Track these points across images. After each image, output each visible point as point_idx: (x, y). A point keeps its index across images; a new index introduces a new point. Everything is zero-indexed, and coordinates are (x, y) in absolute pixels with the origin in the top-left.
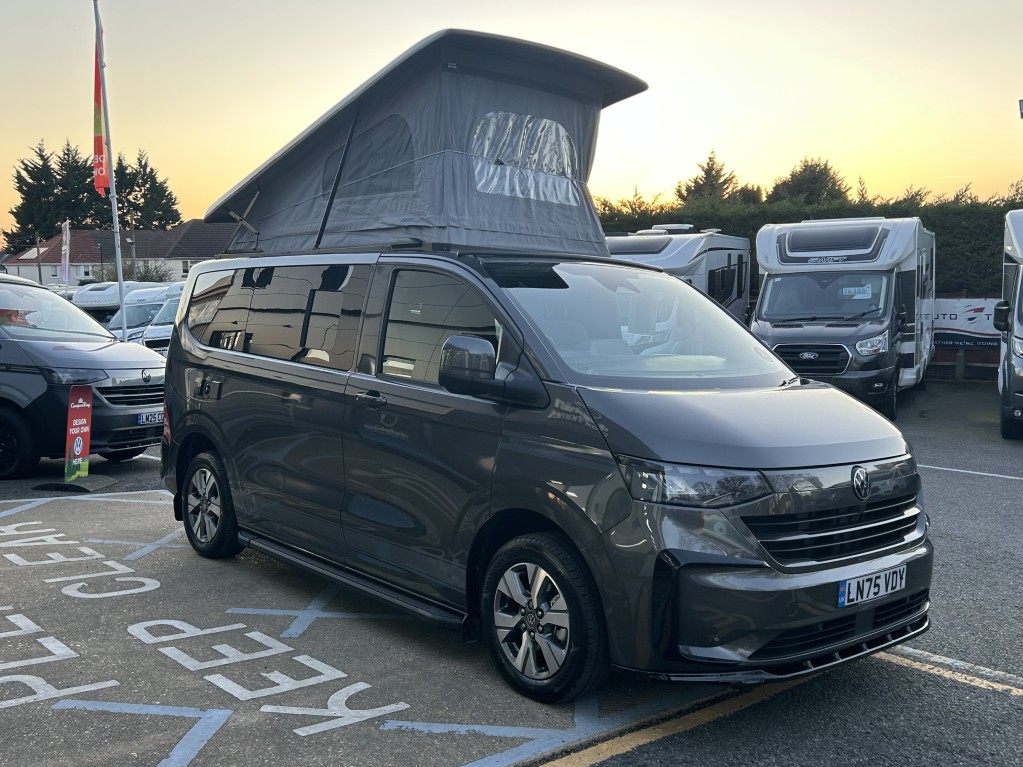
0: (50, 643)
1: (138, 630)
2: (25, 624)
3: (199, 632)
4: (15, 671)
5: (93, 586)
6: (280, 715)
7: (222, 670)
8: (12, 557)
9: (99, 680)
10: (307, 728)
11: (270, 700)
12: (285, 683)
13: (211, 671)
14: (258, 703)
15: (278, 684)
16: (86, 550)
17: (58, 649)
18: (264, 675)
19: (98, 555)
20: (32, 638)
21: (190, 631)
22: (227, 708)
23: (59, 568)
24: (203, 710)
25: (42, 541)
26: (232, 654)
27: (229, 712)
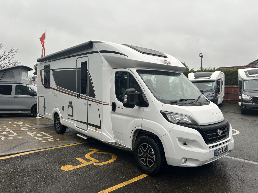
0: (14, 134)
1: (28, 133)
2: (12, 132)
3: (36, 133)
4: (9, 136)
5: (25, 128)
7: (37, 137)
8: (14, 125)
11: (41, 139)
12: (44, 137)
13: (35, 137)
14: (39, 139)
16: (26, 125)
17: (15, 134)
18: (42, 137)
19: (28, 125)
20: (13, 134)
21: (35, 133)
23: (21, 127)
25: (20, 124)
26: (39, 135)
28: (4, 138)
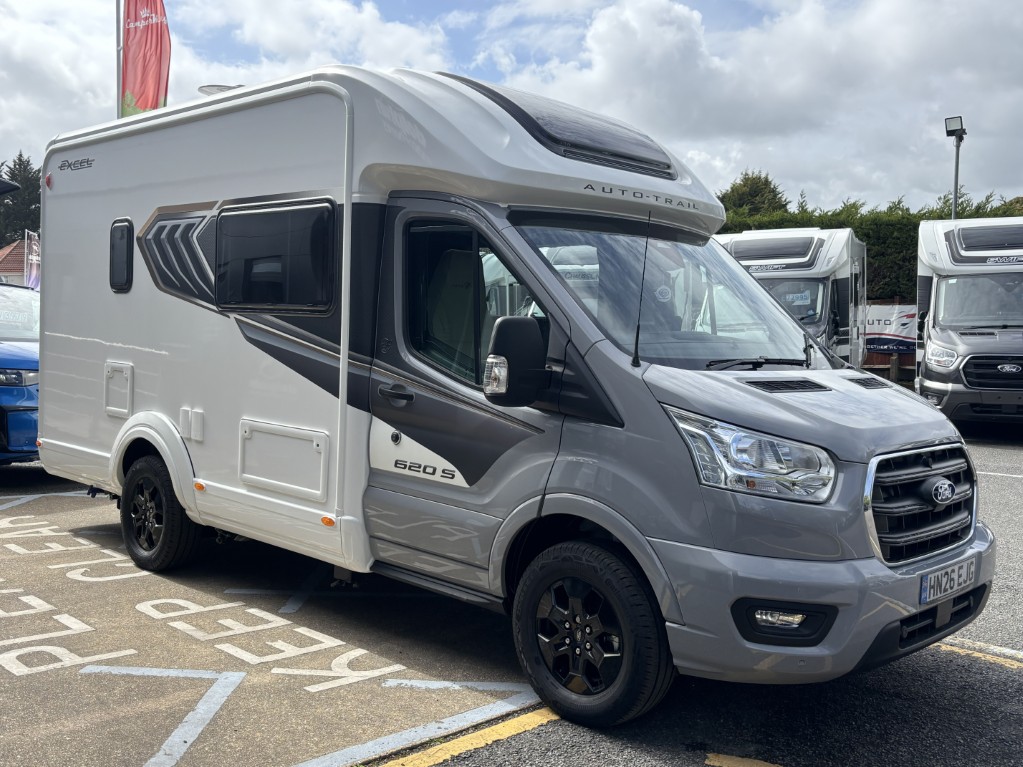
0: (65, 619)
1: (145, 607)
2: (38, 604)
3: (202, 609)
5: (93, 571)
6: (289, 675)
7: (229, 640)
8: (12, 547)
9: (119, 649)
10: (317, 686)
11: (278, 663)
12: (290, 651)
13: (220, 641)
14: (268, 666)
15: (283, 651)
16: (82, 540)
17: (75, 625)
18: (269, 643)
19: (94, 545)
20: (48, 615)
21: (194, 608)
22: (240, 671)
23: (58, 556)
24: (219, 671)
25: (38, 532)
26: (238, 628)
27: (243, 674)
28: (19, 658)
